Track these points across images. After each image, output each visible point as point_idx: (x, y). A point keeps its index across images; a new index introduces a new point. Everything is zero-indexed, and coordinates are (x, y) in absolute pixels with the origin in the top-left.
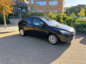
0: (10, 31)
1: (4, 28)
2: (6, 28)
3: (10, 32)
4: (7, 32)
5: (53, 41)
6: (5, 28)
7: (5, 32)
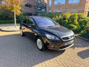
6: (15, 27)
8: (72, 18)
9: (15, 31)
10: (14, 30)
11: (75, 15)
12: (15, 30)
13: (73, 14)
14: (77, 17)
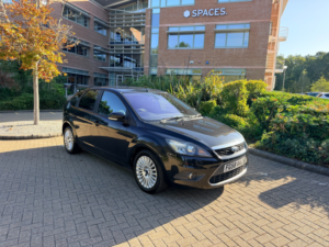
0: (44, 135)
1: (32, 122)
2: (39, 122)
3: (41, 137)
4: (32, 138)
5: (147, 177)
6: (35, 123)
7: (26, 135)
8: (230, 93)
9: (38, 138)
10: (35, 134)
11: (238, 86)
12: (39, 135)
13: (232, 83)
14: (244, 90)
